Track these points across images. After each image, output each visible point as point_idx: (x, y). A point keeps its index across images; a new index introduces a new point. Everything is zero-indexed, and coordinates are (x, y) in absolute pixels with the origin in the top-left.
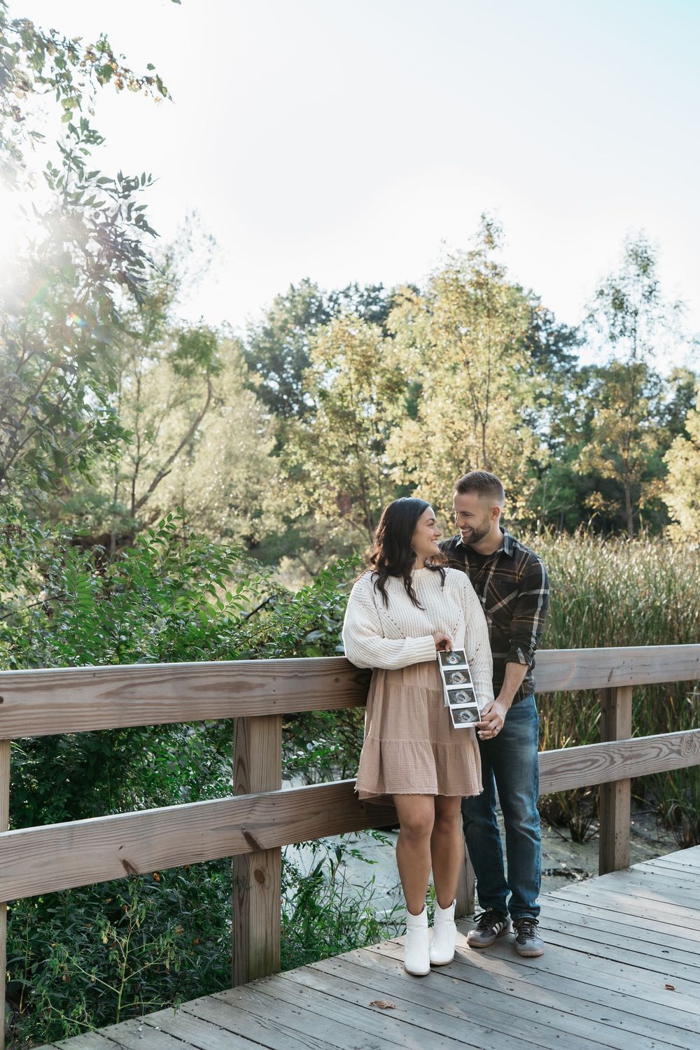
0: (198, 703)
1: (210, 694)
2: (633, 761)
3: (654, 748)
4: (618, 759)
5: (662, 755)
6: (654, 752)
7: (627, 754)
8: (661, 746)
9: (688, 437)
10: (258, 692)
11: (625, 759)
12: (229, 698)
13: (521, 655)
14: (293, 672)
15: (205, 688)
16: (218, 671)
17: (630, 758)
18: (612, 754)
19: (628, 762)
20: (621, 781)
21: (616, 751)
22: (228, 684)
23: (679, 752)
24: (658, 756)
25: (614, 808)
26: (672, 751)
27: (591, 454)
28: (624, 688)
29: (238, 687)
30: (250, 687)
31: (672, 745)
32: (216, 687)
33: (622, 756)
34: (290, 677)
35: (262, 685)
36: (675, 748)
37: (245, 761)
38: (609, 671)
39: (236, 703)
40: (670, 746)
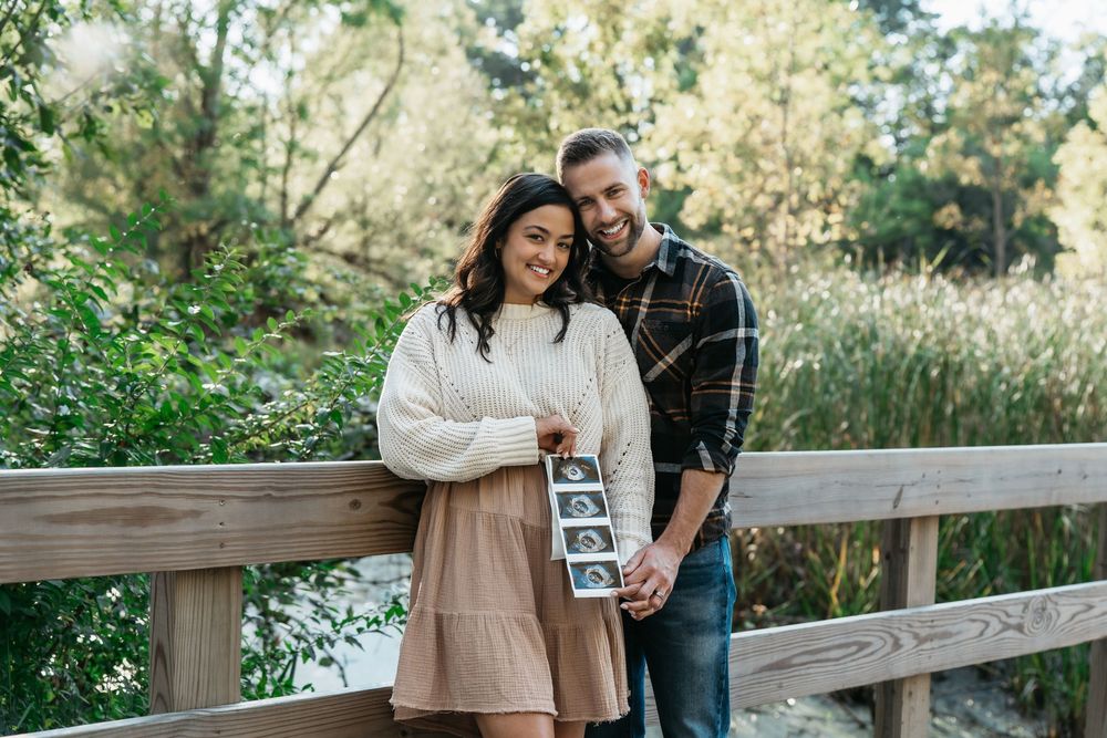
0: (53, 548)
1: (81, 529)
2: (936, 644)
3: (974, 621)
4: (908, 641)
5: (989, 632)
6: (976, 628)
7: (924, 632)
8: (987, 618)
9: (1093, 125)
10: (187, 526)
11: (921, 640)
12: (124, 537)
13: (705, 454)
14: (262, 489)
15: (72, 518)
16: (97, 487)
17: (930, 638)
18: (896, 632)
19: (927, 646)
20: (914, 678)
21: (904, 627)
22: (122, 510)
23: (1020, 628)
24: (982, 634)
25: (899, 723)
26: (1007, 627)
27: (945, 148)
28: (924, 520)
29: (143, 516)
30: (170, 517)
31: (1008, 615)
32: (93, 517)
33: (916, 636)
34: (257, 499)
35: (195, 514)
36: (1013, 621)
37: (166, 651)
38: (897, 490)
39: (138, 546)
40: (1004, 618)
